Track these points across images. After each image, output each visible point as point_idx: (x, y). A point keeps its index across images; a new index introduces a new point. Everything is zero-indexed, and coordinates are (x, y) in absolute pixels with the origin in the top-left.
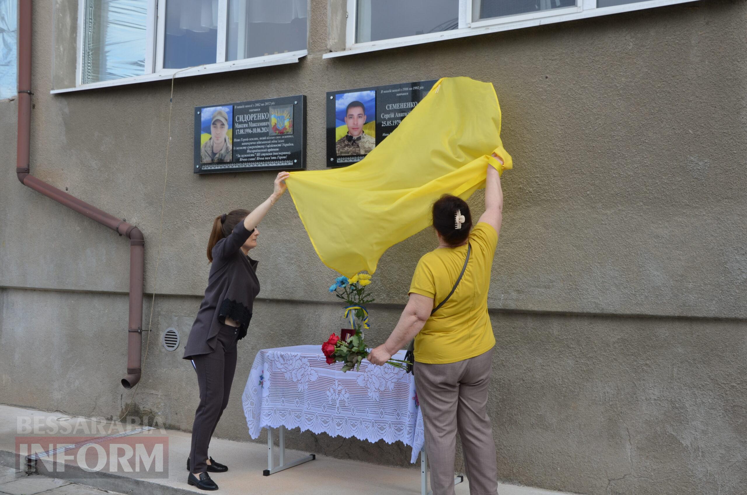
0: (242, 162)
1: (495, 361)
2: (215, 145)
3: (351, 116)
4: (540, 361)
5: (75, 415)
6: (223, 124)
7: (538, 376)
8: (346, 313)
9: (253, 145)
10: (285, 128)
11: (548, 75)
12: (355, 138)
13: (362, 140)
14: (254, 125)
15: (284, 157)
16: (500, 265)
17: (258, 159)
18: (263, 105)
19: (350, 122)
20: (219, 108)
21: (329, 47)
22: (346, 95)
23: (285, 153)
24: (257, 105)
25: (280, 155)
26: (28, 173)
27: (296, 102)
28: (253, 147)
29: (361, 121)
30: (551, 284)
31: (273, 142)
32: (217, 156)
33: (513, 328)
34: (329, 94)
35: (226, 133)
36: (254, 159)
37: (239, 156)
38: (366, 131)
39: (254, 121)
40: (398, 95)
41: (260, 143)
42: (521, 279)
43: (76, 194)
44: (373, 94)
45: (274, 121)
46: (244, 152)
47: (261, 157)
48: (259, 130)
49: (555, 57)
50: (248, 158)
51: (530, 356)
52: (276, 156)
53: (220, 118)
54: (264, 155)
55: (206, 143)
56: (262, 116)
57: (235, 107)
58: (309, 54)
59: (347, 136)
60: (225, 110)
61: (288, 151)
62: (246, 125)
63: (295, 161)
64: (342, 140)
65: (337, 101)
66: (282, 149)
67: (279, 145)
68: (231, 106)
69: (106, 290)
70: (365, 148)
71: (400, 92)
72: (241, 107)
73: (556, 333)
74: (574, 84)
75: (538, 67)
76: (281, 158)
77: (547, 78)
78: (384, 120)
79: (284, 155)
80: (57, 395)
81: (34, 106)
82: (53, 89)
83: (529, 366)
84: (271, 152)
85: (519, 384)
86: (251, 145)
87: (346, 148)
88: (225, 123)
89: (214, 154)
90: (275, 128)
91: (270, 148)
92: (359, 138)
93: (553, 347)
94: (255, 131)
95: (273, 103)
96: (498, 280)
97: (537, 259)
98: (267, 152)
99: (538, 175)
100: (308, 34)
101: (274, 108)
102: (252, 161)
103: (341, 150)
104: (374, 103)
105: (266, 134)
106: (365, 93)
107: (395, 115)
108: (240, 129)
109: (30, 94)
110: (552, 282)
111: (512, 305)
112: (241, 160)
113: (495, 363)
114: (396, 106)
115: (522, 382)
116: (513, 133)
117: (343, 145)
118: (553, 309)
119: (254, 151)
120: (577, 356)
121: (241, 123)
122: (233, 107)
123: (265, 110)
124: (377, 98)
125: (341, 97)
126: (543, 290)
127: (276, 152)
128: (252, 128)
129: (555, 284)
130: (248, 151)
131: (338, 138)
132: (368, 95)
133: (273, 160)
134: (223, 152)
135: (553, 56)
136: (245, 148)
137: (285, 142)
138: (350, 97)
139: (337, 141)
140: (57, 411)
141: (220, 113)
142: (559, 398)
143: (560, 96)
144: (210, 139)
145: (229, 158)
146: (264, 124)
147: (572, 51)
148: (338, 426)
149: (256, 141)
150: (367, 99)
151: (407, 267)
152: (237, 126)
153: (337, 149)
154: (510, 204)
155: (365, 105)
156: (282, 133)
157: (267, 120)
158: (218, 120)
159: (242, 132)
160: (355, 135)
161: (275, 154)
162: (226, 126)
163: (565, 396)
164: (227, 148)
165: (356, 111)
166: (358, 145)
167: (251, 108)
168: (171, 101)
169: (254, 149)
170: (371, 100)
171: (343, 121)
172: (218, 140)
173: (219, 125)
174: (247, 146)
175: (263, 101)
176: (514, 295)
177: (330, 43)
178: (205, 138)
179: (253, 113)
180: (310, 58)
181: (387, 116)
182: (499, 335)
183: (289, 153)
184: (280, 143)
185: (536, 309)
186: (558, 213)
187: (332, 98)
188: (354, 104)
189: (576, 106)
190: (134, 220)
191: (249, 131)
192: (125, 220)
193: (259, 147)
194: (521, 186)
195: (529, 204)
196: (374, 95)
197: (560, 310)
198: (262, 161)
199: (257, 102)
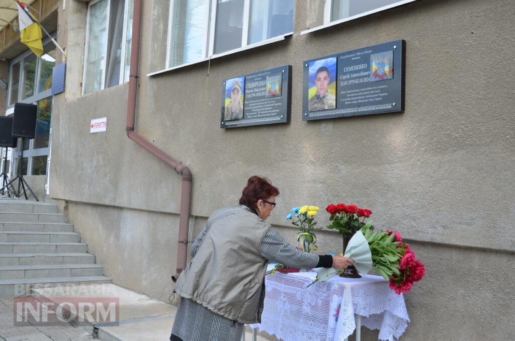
0: (250, 119)
1: (424, 288)
2: (233, 107)
3: (319, 79)
4: (462, 292)
5: (152, 298)
6: (238, 91)
7: (459, 306)
8: (298, 238)
9: (256, 105)
10: (276, 91)
11: (473, 31)
12: (321, 96)
13: (327, 97)
14: (257, 90)
15: (275, 114)
16: (429, 203)
17: (259, 116)
18: (263, 75)
19: (319, 83)
20: (236, 79)
21: (307, 26)
22: (316, 62)
23: (275, 111)
24: (260, 75)
25: (273, 113)
26: (133, 130)
27: (283, 71)
28: (256, 107)
29: (326, 82)
30: (472, 222)
31: (268, 102)
32: (234, 115)
33: (440, 259)
34: (305, 63)
35: (239, 97)
36: (256, 116)
37: (247, 114)
38: (329, 90)
39: (257, 87)
40: (352, 59)
41: (260, 103)
42: (446, 216)
43: (158, 145)
44: (334, 60)
45: (269, 86)
46: (250, 111)
47: (260, 114)
48: (260, 94)
49: (481, 14)
50: (252, 115)
51: (453, 286)
52: (270, 113)
53: (236, 86)
54: (262, 112)
55: (228, 106)
56: (262, 83)
57: (246, 78)
58: (295, 33)
59: (316, 95)
60: (240, 80)
61: (278, 109)
62: (252, 91)
63: (282, 117)
64: (313, 99)
65: (310, 68)
66: (274, 108)
67: (272, 105)
68: (243, 78)
69: (171, 212)
70: (328, 104)
71: (354, 57)
72: (249, 77)
73: (476, 267)
74: (496, 37)
75: (465, 24)
76: (273, 114)
77: (472, 33)
78: (343, 80)
79: (275, 112)
80: (144, 283)
81: (139, 86)
82: (149, 73)
83: (452, 295)
84: (267, 110)
85: (443, 310)
86: (255, 106)
87: (315, 105)
88: (240, 90)
89: (233, 113)
90: (270, 92)
91: (266, 107)
92: (324, 97)
93: (474, 280)
94: (257, 95)
95: (269, 73)
96: (427, 216)
97: (460, 198)
98: (264, 111)
99: (463, 122)
100: (294, 18)
101: (269, 76)
102: (254, 118)
103: (312, 107)
104: (335, 67)
105: (264, 97)
106: (329, 59)
107: (350, 75)
108: (249, 94)
109: (137, 77)
110: (473, 219)
111: (438, 239)
112: (248, 117)
113: (424, 289)
114: (351, 69)
115: (445, 309)
116: (443, 86)
117: (313, 102)
118: (473, 245)
119: (256, 110)
120: (495, 290)
121: (249, 89)
122: (245, 77)
123: (264, 78)
124: (338, 63)
125: (312, 64)
126: (465, 227)
127: (270, 110)
128: (255, 93)
129: (475, 221)
130: (253, 110)
131: (310, 97)
132: (331, 61)
133: (269, 116)
134: (238, 111)
135: (479, 13)
136: (251, 108)
137: (276, 102)
138: (319, 64)
139: (309, 99)
140: (144, 294)
141: (237, 83)
142: (478, 328)
143: (483, 49)
144: (231, 102)
145: (241, 116)
146: (263, 89)
147: (495, 7)
148: (281, 331)
149: (258, 102)
150: (330, 64)
151: (357, 202)
152: (247, 91)
153: (309, 106)
154: (439, 148)
155: (329, 70)
156: (274, 96)
157: (265, 86)
158: (235, 89)
159: (249, 96)
160: (322, 93)
161: (269, 111)
162: (240, 92)
163: (483, 327)
164: (240, 109)
165: (323, 75)
166: (323, 102)
167: (255, 78)
168: (208, 76)
169: (257, 108)
170: (333, 65)
171: (314, 84)
172: (235, 103)
173: (236, 91)
174: (252, 106)
175: (263, 72)
176: (440, 229)
177: (308, 23)
178: (227, 102)
179: (257, 81)
180: (294, 36)
181: (344, 77)
182: (428, 264)
183: (278, 110)
184: (273, 103)
185: (458, 243)
186: (481, 156)
187: (307, 65)
188: (322, 69)
189: (498, 57)
190: (188, 163)
191: (254, 95)
192: (181, 163)
193: (260, 107)
194: (448, 132)
195: (455, 148)
196: (336, 60)
197: (479, 246)
198: (261, 117)
199: (259, 73)
